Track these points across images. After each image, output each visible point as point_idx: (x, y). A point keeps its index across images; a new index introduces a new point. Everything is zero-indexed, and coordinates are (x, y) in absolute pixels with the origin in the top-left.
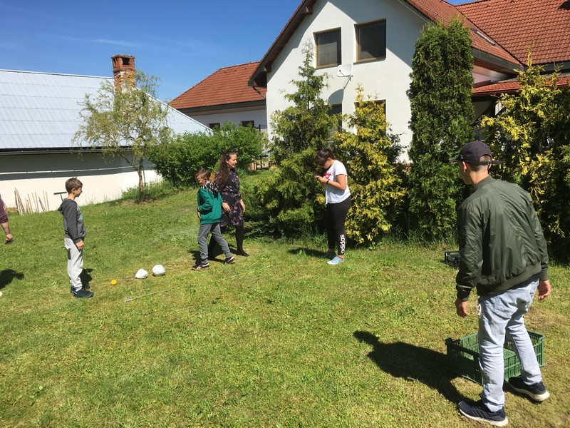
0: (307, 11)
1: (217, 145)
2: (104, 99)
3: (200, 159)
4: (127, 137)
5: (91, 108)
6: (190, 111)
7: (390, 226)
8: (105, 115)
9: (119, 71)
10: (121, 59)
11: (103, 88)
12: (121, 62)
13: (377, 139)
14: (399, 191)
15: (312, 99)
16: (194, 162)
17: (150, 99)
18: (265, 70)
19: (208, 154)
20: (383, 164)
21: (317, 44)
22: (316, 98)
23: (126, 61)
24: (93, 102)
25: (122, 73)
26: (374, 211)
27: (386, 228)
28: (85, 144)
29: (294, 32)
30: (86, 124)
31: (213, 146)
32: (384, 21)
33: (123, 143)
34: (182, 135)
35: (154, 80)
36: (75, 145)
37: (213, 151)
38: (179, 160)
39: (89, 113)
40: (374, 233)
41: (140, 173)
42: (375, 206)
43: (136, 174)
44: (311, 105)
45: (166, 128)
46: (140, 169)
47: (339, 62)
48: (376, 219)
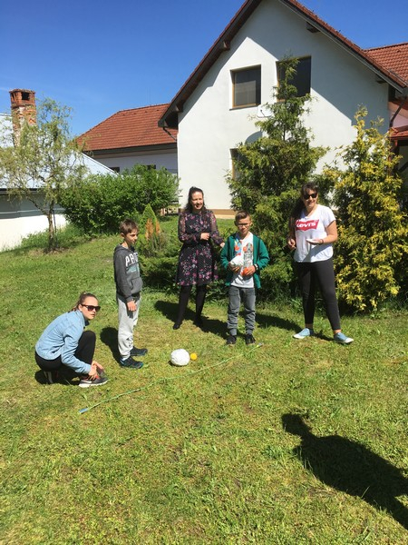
0: (225, 46)
1: (134, 188)
3: (116, 203)
4: (35, 175)
7: (398, 287)
9: (17, 107)
10: (20, 94)
12: (20, 97)
15: (290, 127)
16: (109, 206)
18: (177, 109)
19: (124, 198)
21: (234, 82)
22: (296, 126)
23: (26, 96)
25: (21, 109)
27: (394, 291)
29: (208, 69)
31: (130, 189)
32: (310, 58)
33: (32, 183)
35: (67, 111)
37: (130, 195)
38: (92, 204)
41: (49, 218)
43: (45, 218)
46: (50, 213)
47: (258, 102)
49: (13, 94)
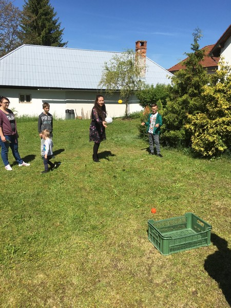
2: (113, 65)
5: (107, 69)
7: (226, 148)
8: (113, 73)
10: (139, 43)
11: (114, 59)
18: (220, 46)
20: (226, 107)
24: (109, 66)
25: (139, 50)
26: (214, 137)
27: (221, 149)
33: (120, 88)
34: (155, 85)
36: (99, 88)
39: (106, 72)
40: (213, 150)
42: (215, 134)
46: (127, 103)
48: (214, 142)
49: (137, 43)
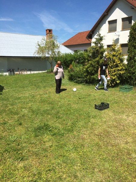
0: (106, 14)
2: (42, 43)
3: (69, 61)
4: (49, 54)
5: (39, 45)
6: (68, 46)
8: (43, 47)
9: (48, 34)
11: (43, 39)
13: (117, 56)
14: (123, 71)
15: (100, 43)
17: (55, 43)
19: (71, 59)
20: (119, 63)
21: (109, 24)
22: (101, 43)
23: (50, 31)
24: (39, 44)
26: (115, 77)
27: (118, 82)
28: (37, 56)
30: (37, 50)
31: (73, 57)
33: (47, 55)
34: (64, 54)
36: (34, 56)
37: (73, 59)
39: (38, 47)
40: (114, 83)
44: (99, 45)
45: (59, 52)
46: (51, 63)
47: (116, 31)
48: (115, 79)
49: (47, 30)
